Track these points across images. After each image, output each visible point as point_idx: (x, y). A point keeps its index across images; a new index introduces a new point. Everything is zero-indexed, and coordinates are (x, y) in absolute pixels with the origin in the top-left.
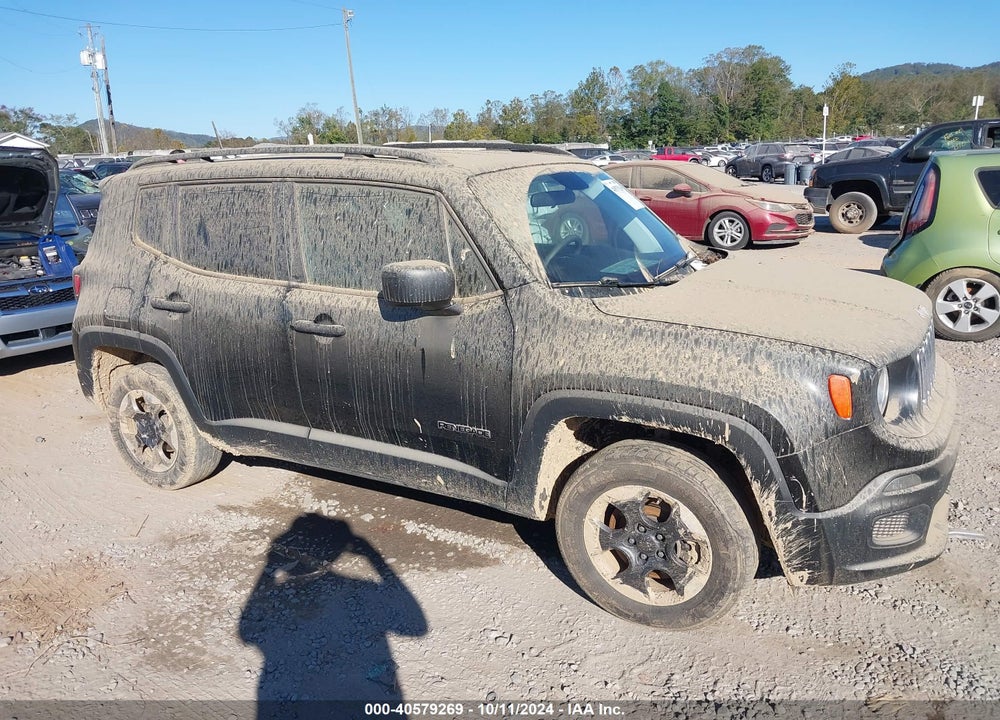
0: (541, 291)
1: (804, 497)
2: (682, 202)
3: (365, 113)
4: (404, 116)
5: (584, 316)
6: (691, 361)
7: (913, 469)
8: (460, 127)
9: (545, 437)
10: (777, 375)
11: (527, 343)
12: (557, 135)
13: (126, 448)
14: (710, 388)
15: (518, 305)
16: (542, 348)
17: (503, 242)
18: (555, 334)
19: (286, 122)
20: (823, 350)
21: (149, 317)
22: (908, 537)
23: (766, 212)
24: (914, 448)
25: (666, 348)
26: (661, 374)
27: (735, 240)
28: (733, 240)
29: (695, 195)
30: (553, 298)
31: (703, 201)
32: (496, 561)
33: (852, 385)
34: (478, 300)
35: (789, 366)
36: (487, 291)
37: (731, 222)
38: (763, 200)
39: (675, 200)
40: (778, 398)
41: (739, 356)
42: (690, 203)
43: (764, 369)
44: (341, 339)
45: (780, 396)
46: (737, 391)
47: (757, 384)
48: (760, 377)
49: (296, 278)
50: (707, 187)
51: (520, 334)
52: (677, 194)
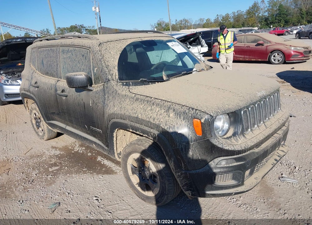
0: (113, 84)
1: (183, 164)
2: (260, 48)
3: (178, 21)
4: (190, 21)
5: (124, 93)
6: (150, 111)
7: (231, 157)
8: (208, 24)
9: (113, 134)
10: (175, 118)
11: (108, 102)
12: (241, 25)
13: (34, 127)
14: (152, 121)
15: (107, 88)
16: (112, 104)
17: (104, 66)
18: (115, 99)
19: (153, 25)
20: (193, 109)
21: (32, 89)
22: (233, 182)
23: (292, 51)
24: (230, 149)
25: (144, 106)
26: (140, 115)
27: (279, 61)
28: (278, 61)
29: (265, 45)
30: (116, 86)
31: (268, 47)
32: (116, 173)
33: (202, 123)
34: (98, 86)
35: (180, 114)
36: (101, 83)
37: (278, 54)
38: (291, 46)
39: (258, 47)
40: (173, 126)
41: (165, 110)
42: (263, 48)
43: (171, 115)
44: (67, 98)
45: (174, 126)
46: (160, 123)
47: (167, 121)
48: (169, 118)
49: (60, 78)
50: (270, 42)
51: (107, 99)
52: (259, 45)
